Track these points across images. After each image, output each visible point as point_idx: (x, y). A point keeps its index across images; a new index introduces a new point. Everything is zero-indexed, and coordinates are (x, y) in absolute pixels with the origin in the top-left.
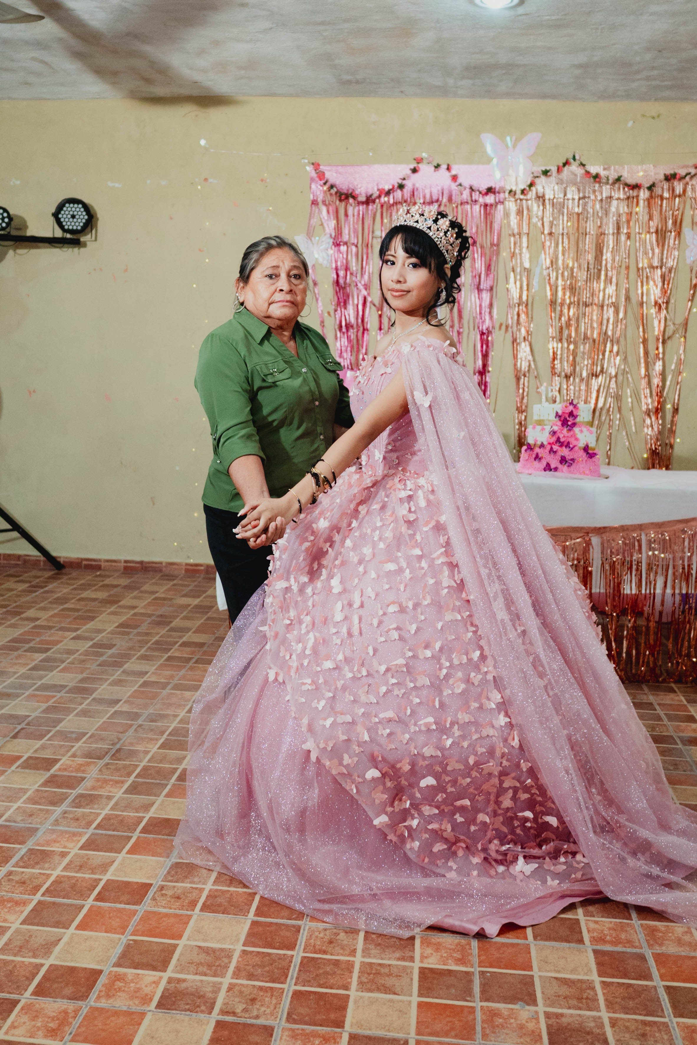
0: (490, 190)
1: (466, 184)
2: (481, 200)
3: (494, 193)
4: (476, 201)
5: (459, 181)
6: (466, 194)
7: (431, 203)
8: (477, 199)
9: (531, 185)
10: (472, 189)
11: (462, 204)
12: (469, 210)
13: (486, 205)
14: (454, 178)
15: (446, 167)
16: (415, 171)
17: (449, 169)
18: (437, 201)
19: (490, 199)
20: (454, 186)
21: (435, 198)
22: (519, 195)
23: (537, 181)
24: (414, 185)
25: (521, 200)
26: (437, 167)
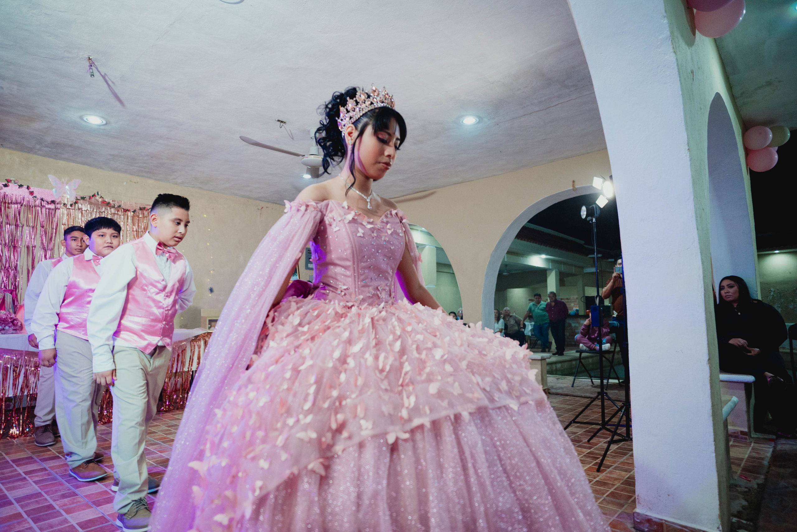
0: (53, 202)
1: (39, 197)
2: (47, 206)
3: (55, 204)
4: (44, 206)
5: (34, 195)
6: (38, 202)
7: (17, 203)
8: (45, 205)
9: (76, 203)
10: (42, 200)
11: (35, 206)
12: (40, 210)
13: (49, 209)
14: (32, 193)
15: (26, 187)
16: (6, 186)
17: (28, 188)
18: (20, 203)
19: (52, 206)
20: (31, 197)
21: (19, 201)
22: (69, 206)
23: (79, 201)
24: (5, 193)
25: (69, 209)
26: (21, 186)
